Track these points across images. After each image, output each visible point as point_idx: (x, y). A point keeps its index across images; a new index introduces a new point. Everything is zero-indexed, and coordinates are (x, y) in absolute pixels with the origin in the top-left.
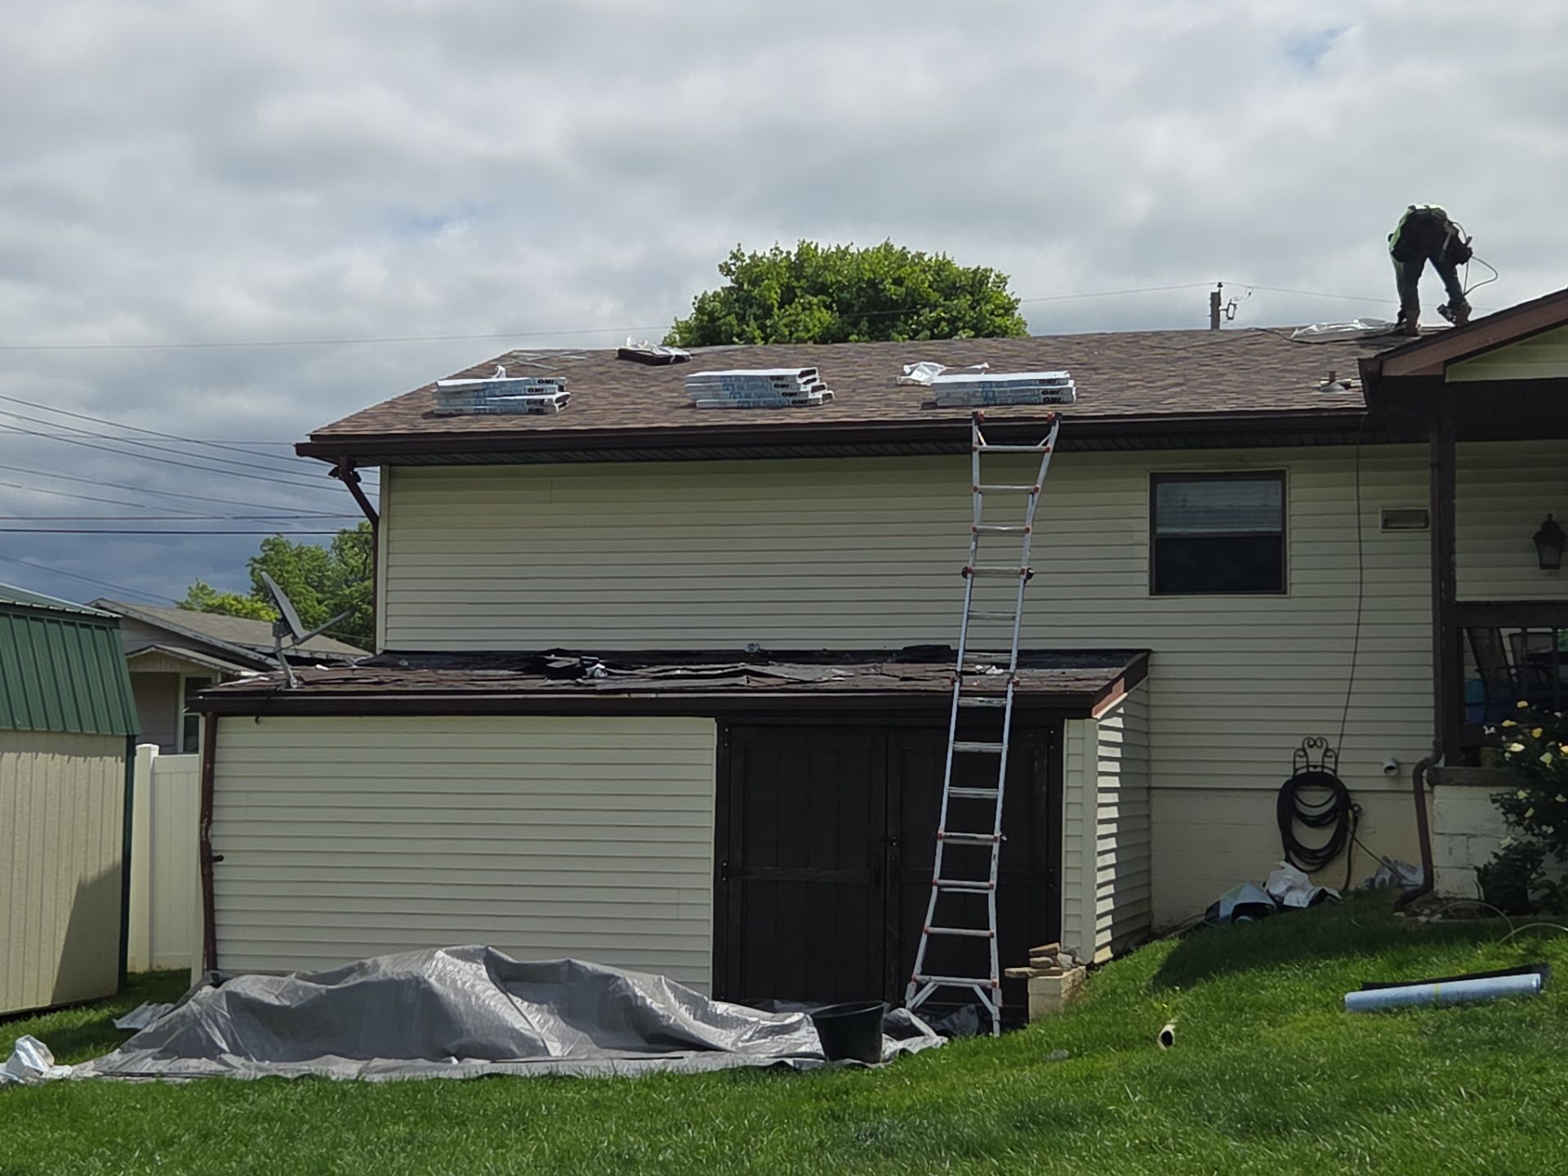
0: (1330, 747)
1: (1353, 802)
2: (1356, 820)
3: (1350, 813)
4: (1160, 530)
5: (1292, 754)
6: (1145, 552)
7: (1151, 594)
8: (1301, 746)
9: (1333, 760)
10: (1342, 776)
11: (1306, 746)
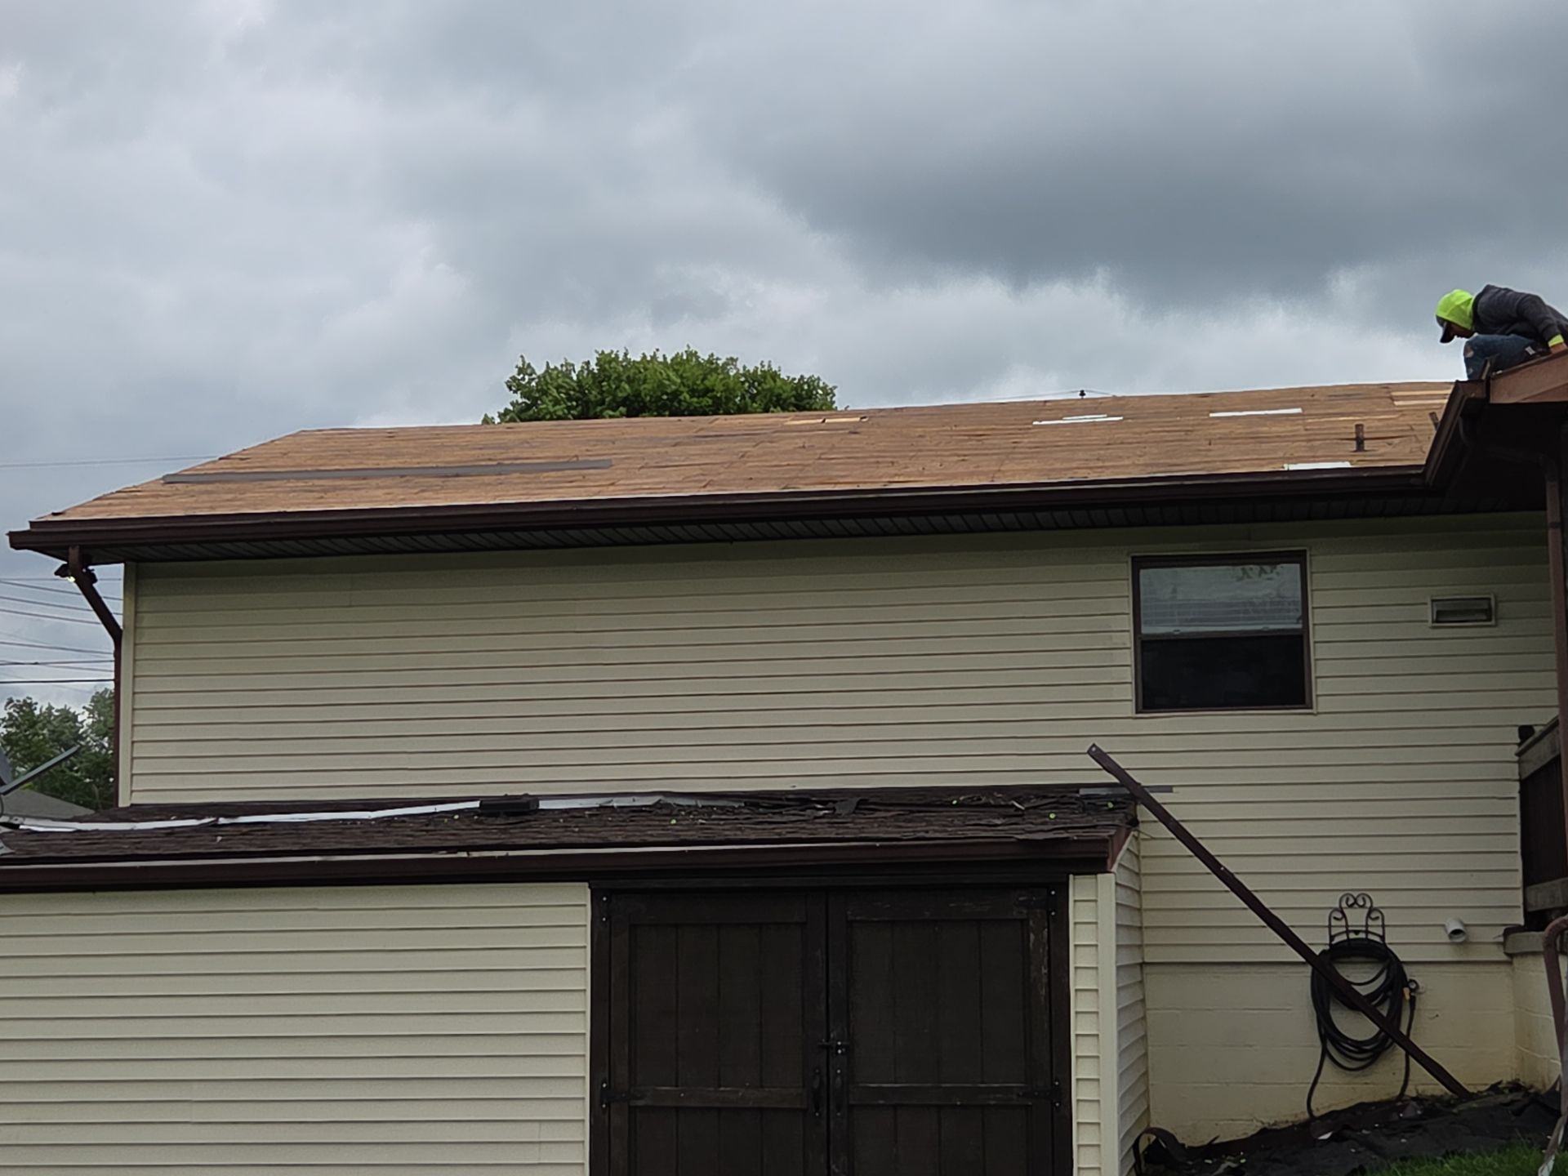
0: (1375, 905)
1: (1409, 978)
2: (1413, 1001)
3: (1406, 991)
4: (1146, 630)
5: (1328, 915)
6: (1128, 657)
7: (1137, 712)
8: (1337, 906)
9: (1379, 922)
10: (1390, 944)
11: (1344, 905)
